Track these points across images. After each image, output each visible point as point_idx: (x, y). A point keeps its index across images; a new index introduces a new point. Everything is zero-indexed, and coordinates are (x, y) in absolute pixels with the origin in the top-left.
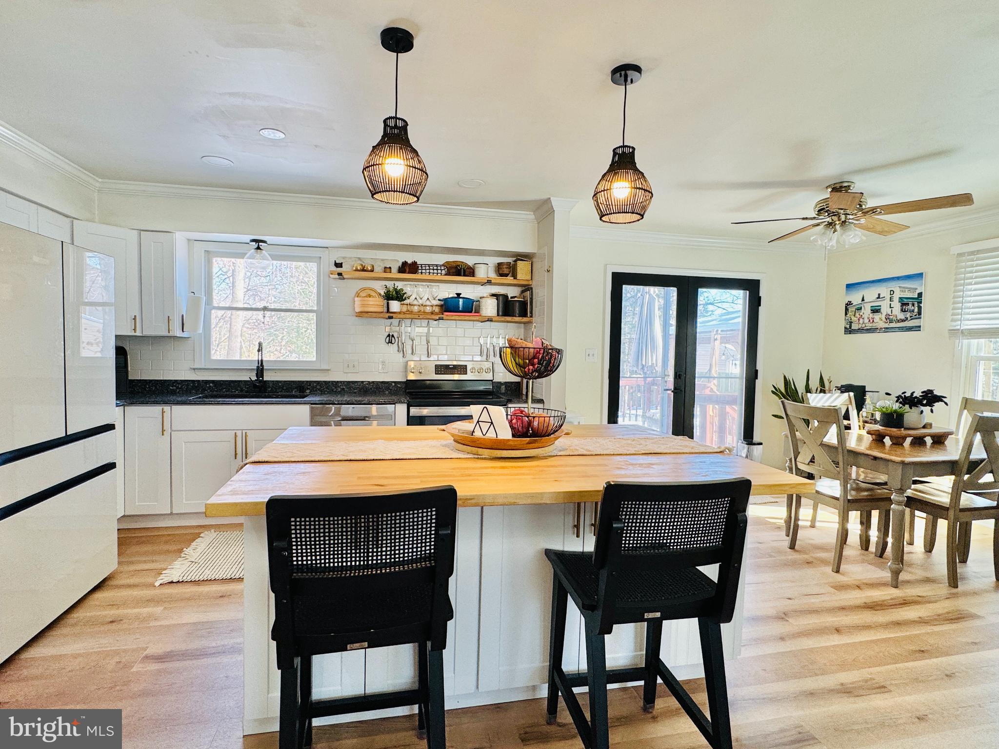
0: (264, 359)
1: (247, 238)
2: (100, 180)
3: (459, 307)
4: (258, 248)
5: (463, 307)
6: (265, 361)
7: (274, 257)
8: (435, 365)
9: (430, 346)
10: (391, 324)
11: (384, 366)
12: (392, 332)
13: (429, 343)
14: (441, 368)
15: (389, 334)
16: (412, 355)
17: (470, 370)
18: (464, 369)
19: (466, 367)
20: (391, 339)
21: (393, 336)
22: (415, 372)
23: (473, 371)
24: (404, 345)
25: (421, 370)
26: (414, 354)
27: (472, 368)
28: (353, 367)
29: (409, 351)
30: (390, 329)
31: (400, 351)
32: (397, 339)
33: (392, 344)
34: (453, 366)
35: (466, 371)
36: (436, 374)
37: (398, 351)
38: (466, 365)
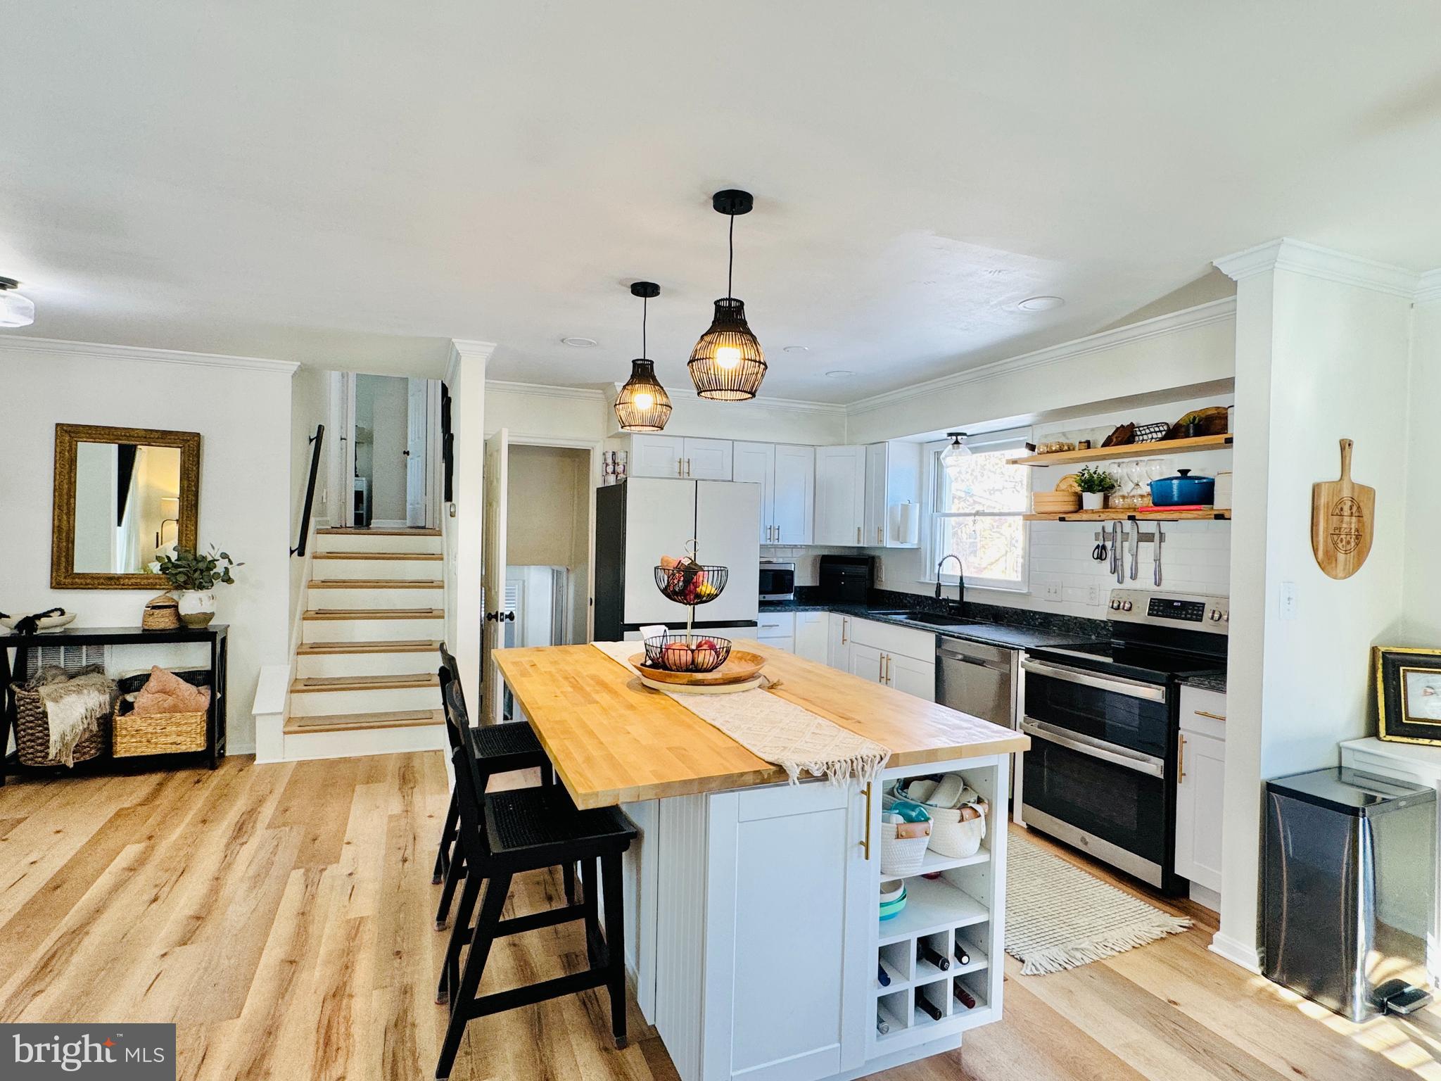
0: (964, 575)
1: (943, 434)
2: (845, 406)
3: (1172, 496)
4: (957, 442)
5: (1178, 497)
6: (966, 577)
7: (975, 450)
8: (1151, 599)
9: (1160, 566)
10: (1103, 528)
11: (1093, 595)
12: (1104, 540)
13: (1158, 560)
14: (1159, 606)
15: (1098, 546)
16: (1131, 578)
17: (1207, 614)
18: (1198, 610)
19: (1203, 607)
20: (1101, 553)
21: (1104, 547)
22: (1118, 608)
23: (1216, 616)
24: (1119, 563)
25: (1127, 606)
26: (1134, 577)
27: (1214, 612)
28: (1056, 592)
29: (1127, 573)
30: (1101, 537)
31: (1114, 571)
32: (1109, 553)
33: (1102, 560)
34: (1179, 604)
35: (1202, 616)
36: (1149, 614)
37: (1111, 572)
38: (1204, 604)
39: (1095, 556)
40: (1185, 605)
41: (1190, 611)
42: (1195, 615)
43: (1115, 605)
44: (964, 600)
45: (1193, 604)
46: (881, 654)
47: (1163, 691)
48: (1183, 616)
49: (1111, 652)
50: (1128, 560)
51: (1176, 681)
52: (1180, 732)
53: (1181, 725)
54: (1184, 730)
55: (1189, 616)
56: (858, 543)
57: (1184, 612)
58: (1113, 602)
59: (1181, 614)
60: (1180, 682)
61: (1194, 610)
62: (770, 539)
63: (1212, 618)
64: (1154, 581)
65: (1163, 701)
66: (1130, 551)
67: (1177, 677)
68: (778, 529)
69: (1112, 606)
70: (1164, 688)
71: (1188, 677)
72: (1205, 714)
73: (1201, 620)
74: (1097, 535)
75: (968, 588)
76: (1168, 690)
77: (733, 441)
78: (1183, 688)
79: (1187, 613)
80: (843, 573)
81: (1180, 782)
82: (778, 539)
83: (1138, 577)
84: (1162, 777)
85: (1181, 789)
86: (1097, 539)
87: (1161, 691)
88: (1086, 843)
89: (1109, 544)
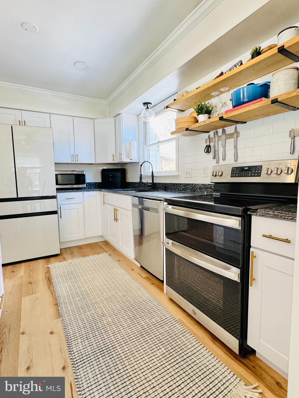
4: (147, 108)
8: (232, 168)
9: (237, 150)
10: (209, 136)
11: (205, 172)
12: (210, 143)
13: (236, 147)
14: (236, 171)
15: (207, 145)
16: (223, 160)
17: (264, 172)
18: (258, 170)
19: (261, 168)
20: (208, 149)
21: (209, 146)
22: (216, 176)
23: (269, 172)
24: (217, 152)
25: (220, 174)
26: (224, 159)
27: (268, 169)
28: (189, 173)
29: (221, 157)
30: (208, 141)
31: (214, 158)
32: (212, 148)
33: (209, 152)
34: (248, 168)
35: (260, 173)
36: (231, 177)
37: (213, 158)
38: (262, 166)
39: (206, 152)
40: (250, 168)
41: (253, 172)
42: (256, 173)
43: (214, 174)
44: (154, 182)
45: (255, 167)
46: (114, 208)
47: (240, 220)
48: (250, 175)
49: (213, 199)
50: (221, 150)
51: (249, 213)
52: (252, 250)
53: (252, 244)
54: (254, 247)
55: (253, 174)
56: (113, 161)
57: (250, 173)
58: (213, 173)
59: (249, 173)
60: (251, 213)
61: (255, 170)
62: (73, 160)
63: (267, 173)
64: (234, 159)
65: (240, 228)
66: (222, 145)
67: (249, 210)
68: (77, 156)
69: (213, 175)
70: (240, 219)
71: (257, 210)
72: (270, 237)
73: (260, 176)
74: (206, 140)
75: (156, 177)
76: (243, 220)
77: (50, 114)
78: (253, 217)
79: (252, 173)
80: (111, 176)
81: (252, 286)
82: (77, 161)
83: (226, 158)
84: (239, 281)
85: (251, 290)
86: (206, 143)
87: (238, 221)
88: (195, 314)
89: (212, 144)
